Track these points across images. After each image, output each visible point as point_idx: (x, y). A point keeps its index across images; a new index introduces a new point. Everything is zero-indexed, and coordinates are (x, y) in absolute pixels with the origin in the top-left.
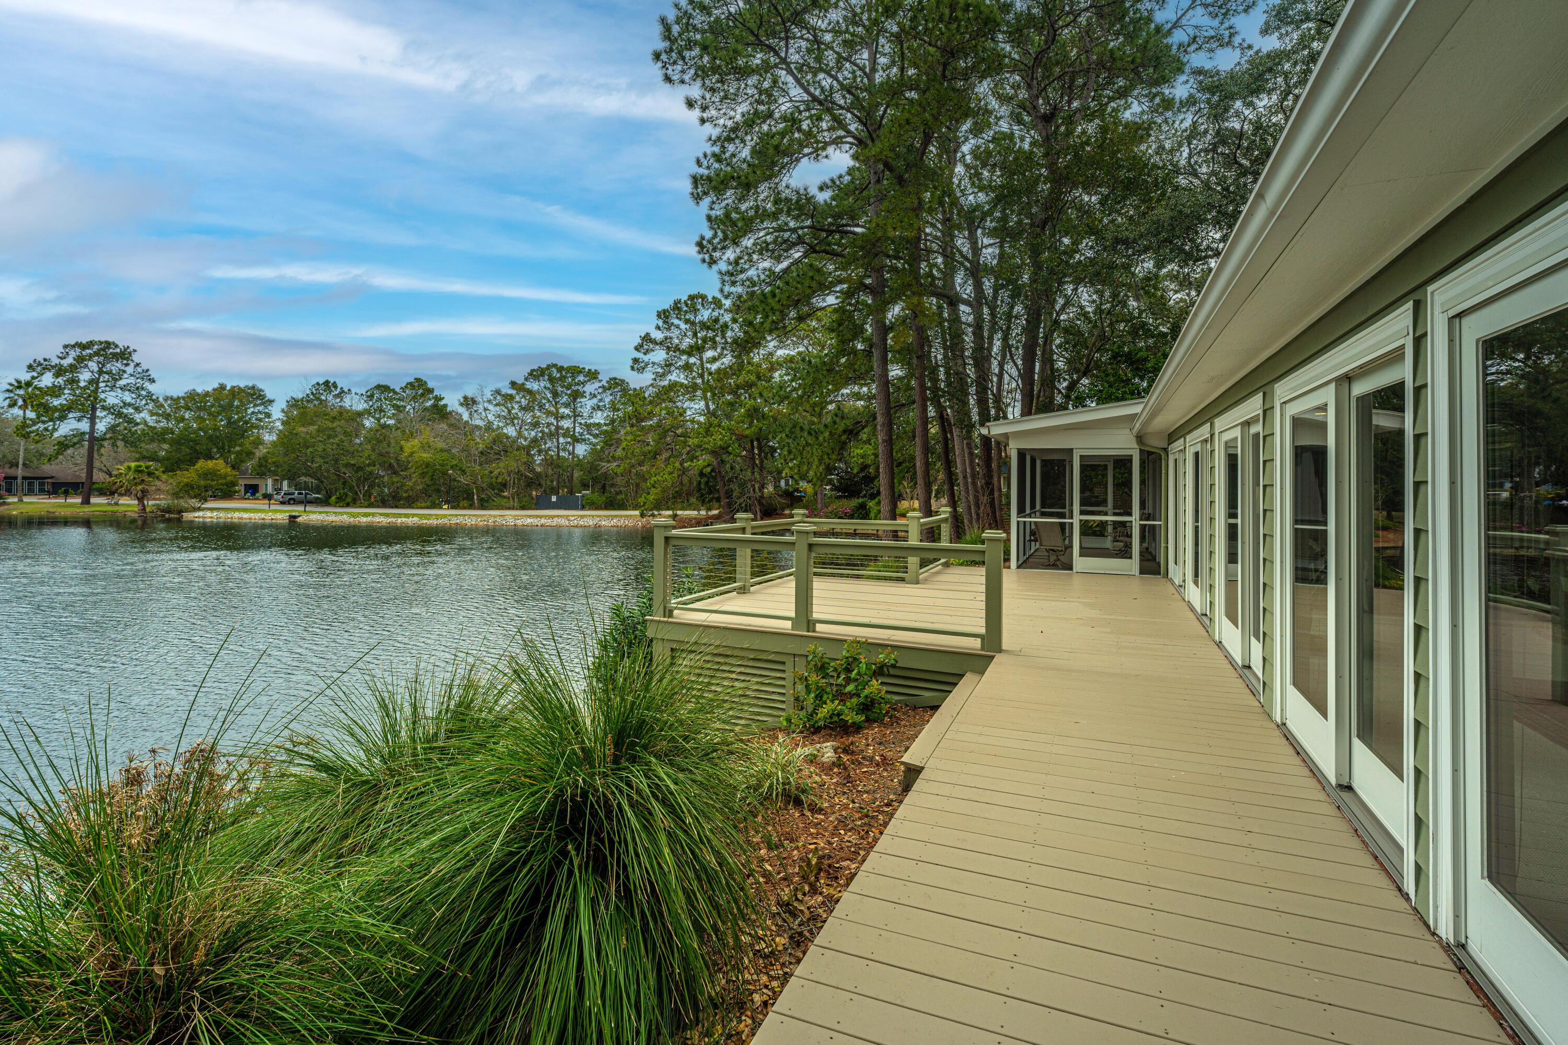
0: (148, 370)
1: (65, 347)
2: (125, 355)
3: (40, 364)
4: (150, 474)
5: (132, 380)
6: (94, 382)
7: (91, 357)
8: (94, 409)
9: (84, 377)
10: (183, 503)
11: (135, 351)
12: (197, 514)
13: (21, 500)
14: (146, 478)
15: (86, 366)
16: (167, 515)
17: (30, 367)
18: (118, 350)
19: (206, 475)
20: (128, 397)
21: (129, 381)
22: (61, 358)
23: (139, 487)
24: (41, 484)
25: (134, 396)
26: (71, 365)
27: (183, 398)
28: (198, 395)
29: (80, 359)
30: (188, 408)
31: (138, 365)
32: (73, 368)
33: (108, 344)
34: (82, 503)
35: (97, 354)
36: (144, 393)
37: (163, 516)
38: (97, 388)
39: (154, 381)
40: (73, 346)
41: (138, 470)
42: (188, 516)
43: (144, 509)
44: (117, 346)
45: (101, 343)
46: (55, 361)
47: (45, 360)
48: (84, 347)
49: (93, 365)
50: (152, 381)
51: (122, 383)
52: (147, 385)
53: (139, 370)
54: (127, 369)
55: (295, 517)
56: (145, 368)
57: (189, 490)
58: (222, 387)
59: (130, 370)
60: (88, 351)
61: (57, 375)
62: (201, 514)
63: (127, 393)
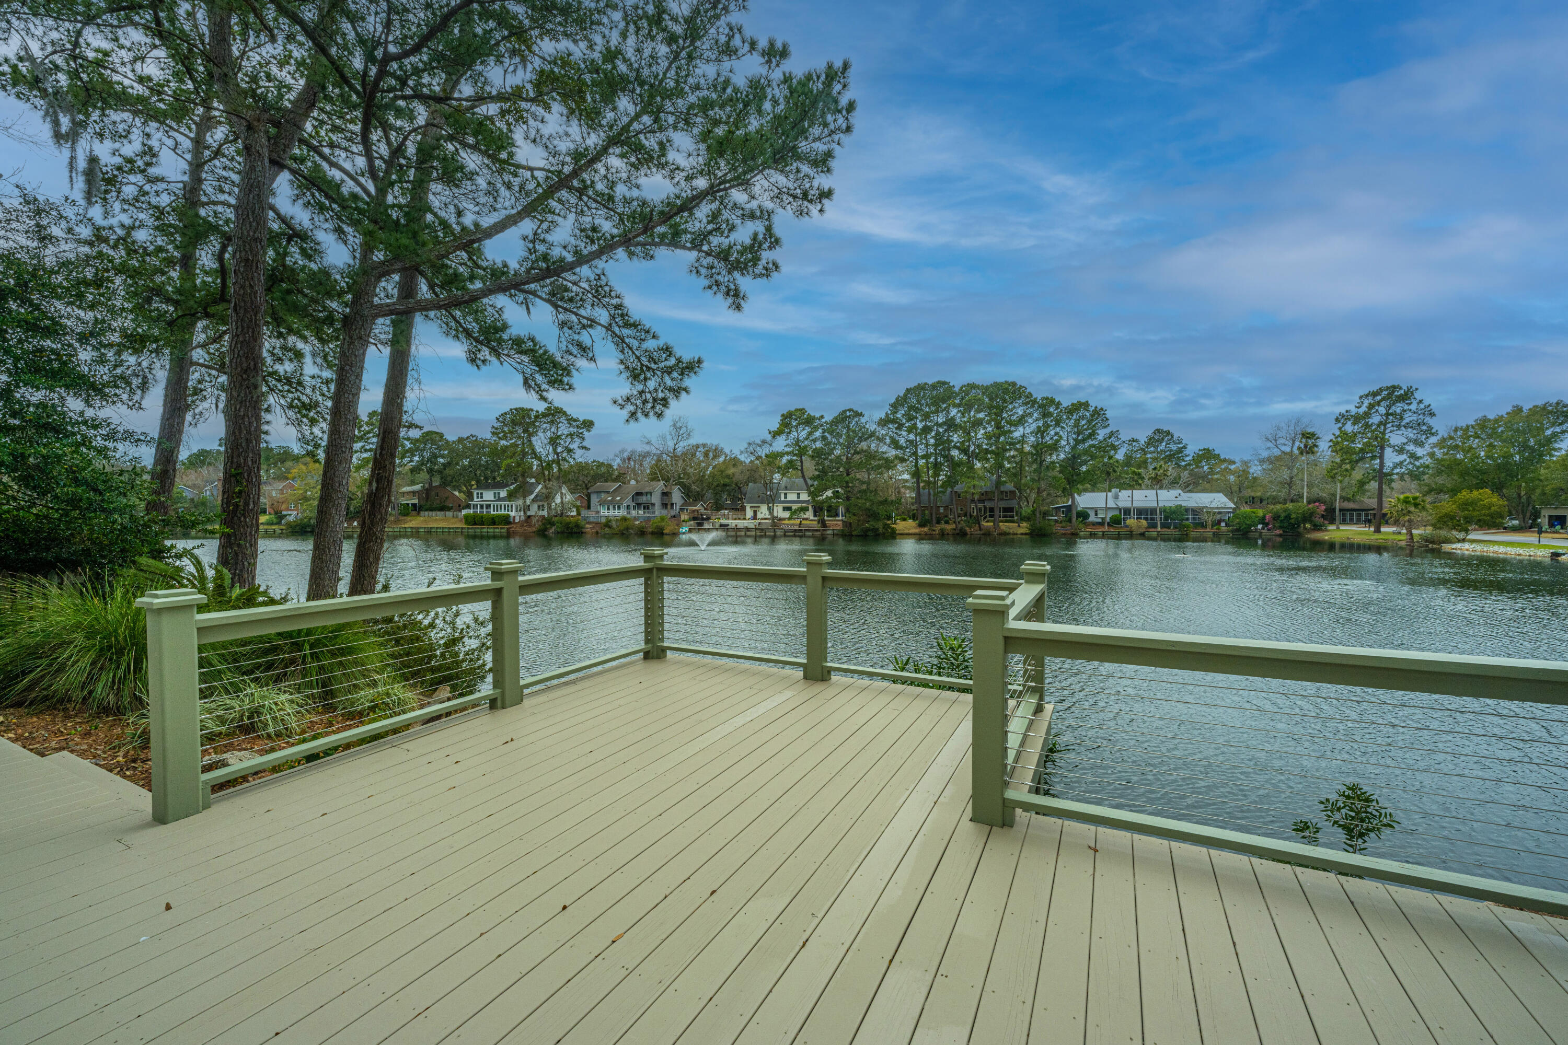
0: (1429, 405)
1: (1361, 397)
2: (1407, 396)
3: (1343, 416)
4: (1416, 505)
5: (1415, 417)
6: (1383, 424)
7: (1379, 403)
8: (1382, 448)
9: (1375, 419)
10: (1443, 533)
11: (1417, 389)
12: (1454, 546)
13: (1338, 528)
14: (1412, 509)
15: (1377, 411)
16: (1430, 546)
17: (1337, 420)
18: (1402, 392)
19: (1465, 505)
20: (1411, 434)
21: (1411, 419)
22: (1358, 407)
23: (1407, 518)
24: (1351, 515)
25: (1415, 431)
26: (1365, 413)
27: (1473, 427)
28: (1489, 420)
29: (1371, 406)
30: (1477, 436)
31: (1421, 401)
32: (1367, 414)
33: (1394, 388)
34: (1375, 532)
35: (1383, 399)
36: (1424, 428)
37: (1427, 546)
38: (1385, 429)
39: (1434, 415)
40: (1367, 396)
41: (1406, 501)
42: (1447, 547)
43: (1412, 538)
44: (1401, 388)
45: (1388, 388)
46: (1354, 411)
47: (1347, 411)
48: (1374, 394)
49: (1382, 410)
50: (1432, 414)
51: (1407, 420)
52: (1428, 420)
53: (1422, 406)
54: (1410, 407)
55: (1558, 555)
56: (1427, 404)
57: (1446, 521)
58: (1518, 410)
59: (1413, 407)
60: (1379, 398)
61: (1354, 424)
62: (1459, 545)
63: (1410, 430)
